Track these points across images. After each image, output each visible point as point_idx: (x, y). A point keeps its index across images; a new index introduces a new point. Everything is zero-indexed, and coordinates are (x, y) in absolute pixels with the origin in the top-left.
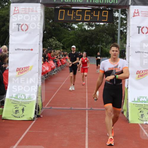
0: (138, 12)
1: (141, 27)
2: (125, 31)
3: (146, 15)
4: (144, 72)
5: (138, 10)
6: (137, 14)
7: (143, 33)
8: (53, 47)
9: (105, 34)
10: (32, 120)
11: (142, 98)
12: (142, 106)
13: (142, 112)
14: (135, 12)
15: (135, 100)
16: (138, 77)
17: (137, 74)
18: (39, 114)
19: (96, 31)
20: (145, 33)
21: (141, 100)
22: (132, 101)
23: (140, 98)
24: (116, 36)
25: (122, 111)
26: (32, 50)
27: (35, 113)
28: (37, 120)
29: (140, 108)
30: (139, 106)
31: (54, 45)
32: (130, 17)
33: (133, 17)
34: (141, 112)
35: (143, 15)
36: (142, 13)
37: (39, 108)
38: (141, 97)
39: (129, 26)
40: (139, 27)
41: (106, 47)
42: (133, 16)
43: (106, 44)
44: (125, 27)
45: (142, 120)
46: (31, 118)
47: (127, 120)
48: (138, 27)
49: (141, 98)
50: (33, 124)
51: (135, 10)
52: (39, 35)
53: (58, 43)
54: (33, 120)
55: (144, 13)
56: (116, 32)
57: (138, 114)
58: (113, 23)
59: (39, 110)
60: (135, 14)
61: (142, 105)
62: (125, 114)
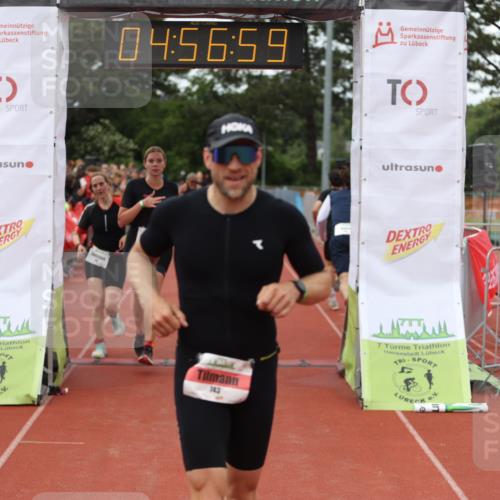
0: (390, 30)
1: (399, 82)
2: (349, 95)
3: (419, 41)
4: (412, 234)
5: (389, 24)
6: (388, 39)
7: (409, 103)
8: (103, 153)
9: (281, 106)
10: (34, 405)
11: (407, 322)
12: (406, 351)
13: (406, 370)
14: (379, 30)
15: (384, 331)
16: (393, 253)
17: (388, 241)
18: (58, 383)
19: (251, 99)
20: (414, 103)
21: (403, 331)
22: (375, 336)
23: (400, 322)
24: (317, 114)
25: (340, 368)
26: (30, 165)
27: (45, 381)
28: (50, 403)
29: (401, 357)
30: (398, 350)
31: (106, 149)
32: (364, 49)
33: (374, 46)
34: (402, 371)
35: (407, 40)
36: (405, 33)
37: (55, 362)
38: (404, 320)
39: (359, 80)
40: (394, 83)
41: (284, 152)
42: (374, 43)
43: (286, 142)
44: (347, 84)
45: (406, 400)
46: (28, 396)
47: (357, 400)
48: (389, 81)
49: (402, 324)
50: (38, 419)
51: (381, 24)
52: (53, 116)
53: (121, 140)
54: (38, 405)
55: (412, 33)
56: (319, 100)
57: (394, 379)
58: (308, 70)
59: (55, 369)
60: (381, 39)
61: (408, 348)
62: (349, 377)
